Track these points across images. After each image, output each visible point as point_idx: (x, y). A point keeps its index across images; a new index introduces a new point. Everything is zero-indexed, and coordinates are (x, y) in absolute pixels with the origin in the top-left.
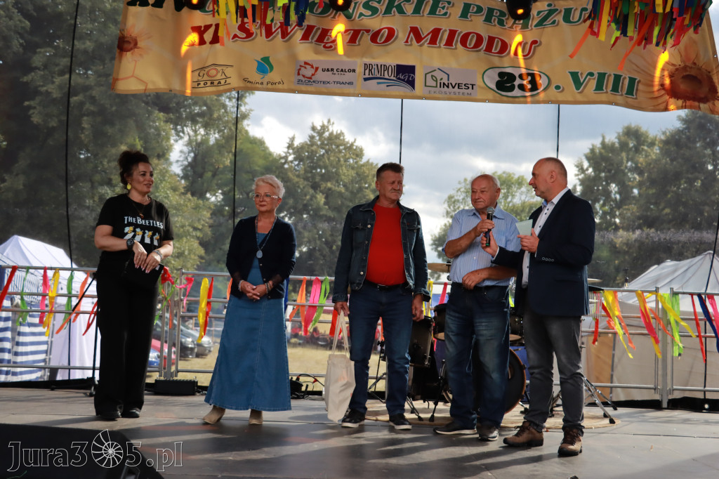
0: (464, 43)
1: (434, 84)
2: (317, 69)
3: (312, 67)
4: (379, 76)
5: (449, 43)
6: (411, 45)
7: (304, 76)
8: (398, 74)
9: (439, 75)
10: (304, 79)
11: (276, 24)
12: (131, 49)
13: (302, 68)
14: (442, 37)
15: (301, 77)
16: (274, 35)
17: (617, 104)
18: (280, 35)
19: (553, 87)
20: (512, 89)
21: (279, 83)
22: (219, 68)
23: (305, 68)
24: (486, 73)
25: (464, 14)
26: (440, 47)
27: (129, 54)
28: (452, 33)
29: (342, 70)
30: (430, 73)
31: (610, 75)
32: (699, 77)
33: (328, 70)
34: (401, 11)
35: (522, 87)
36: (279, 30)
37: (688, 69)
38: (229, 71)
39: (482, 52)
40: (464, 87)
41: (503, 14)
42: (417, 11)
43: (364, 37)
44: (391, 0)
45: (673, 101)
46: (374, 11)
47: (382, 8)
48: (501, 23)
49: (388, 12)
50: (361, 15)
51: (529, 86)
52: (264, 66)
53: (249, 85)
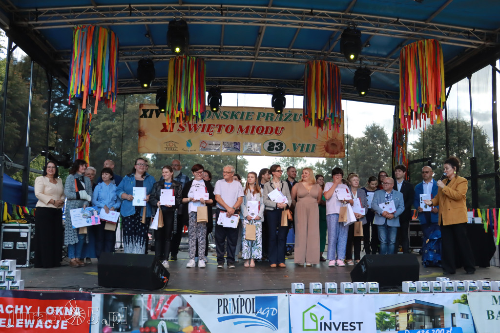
0: (257, 132)
2: (207, 144)
3: (205, 143)
4: (228, 146)
5: (252, 132)
6: (239, 134)
7: (203, 147)
8: (234, 145)
11: (192, 125)
14: (250, 130)
16: (192, 130)
17: (307, 156)
18: (194, 130)
19: (287, 149)
20: (273, 150)
21: (194, 151)
22: (174, 143)
23: (203, 143)
24: (265, 144)
25: (258, 119)
26: (248, 134)
27: (142, 137)
28: (254, 127)
30: (245, 145)
31: (306, 145)
32: (336, 144)
33: (211, 144)
34: (236, 118)
35: (277, 149)
36: (194, 128)
37: (333, 141)
38: (177, 145)
39: (264, 134)
41: (272, 115)
42: (242, 118)
43: (224, 129)
44: (233, 113)
45: (327, 153)
46: (227, 117)
47: (230, 116)
48: (272, 119)
49: (232, 118)
50: (222, 117)
51: (279, 148)
52: (189, 143)
53: (184, 152)
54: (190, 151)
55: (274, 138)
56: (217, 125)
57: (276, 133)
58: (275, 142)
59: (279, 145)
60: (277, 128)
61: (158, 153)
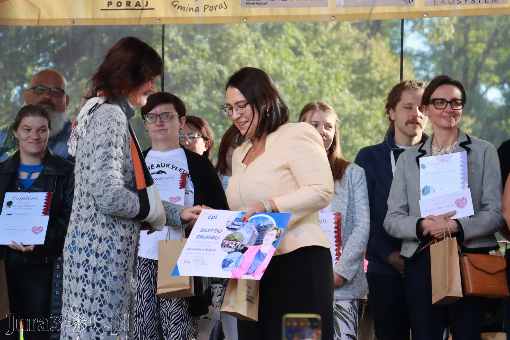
53: (180, 14)
54: (201, 9)
61: (76, 24)
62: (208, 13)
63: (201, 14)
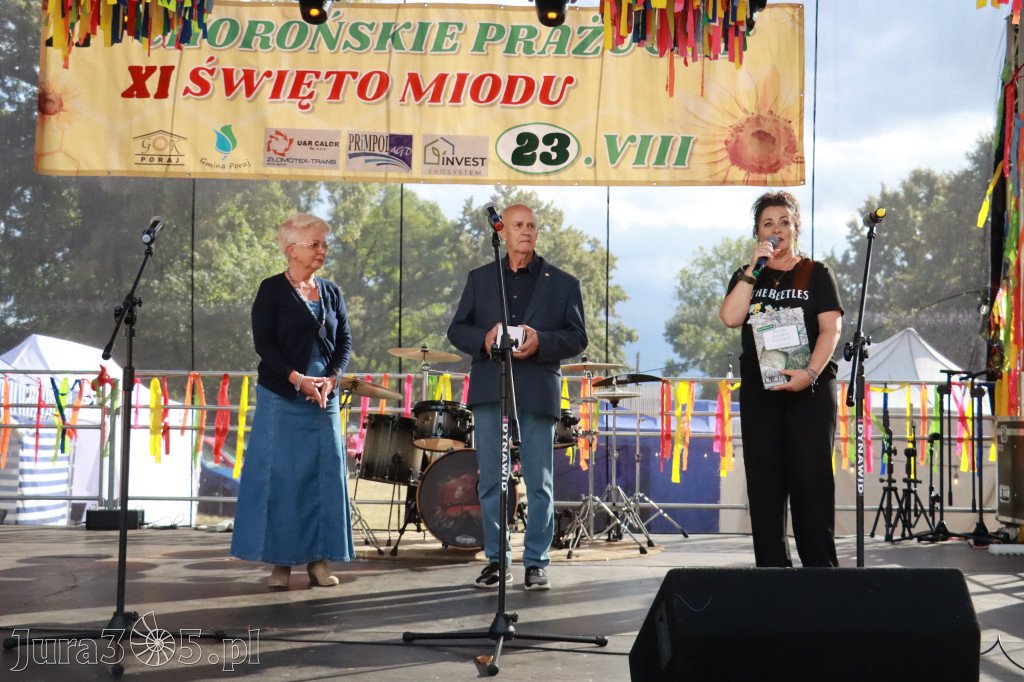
0: (475, 95)
1: (435, 159)
2: (291, 141)
3: (286, 139)
4: (367, 151)
5: (456, 98)
6: (408, 104)
7: (275, 151)
8: (391, 146)
9: (442, 147)
10: (275, 156)
11: (238, 72)
12: (56, 112)
13: (273, 140)
14: (447, 88)
15: (271, 154)
16: (236, 90)
17: (659, 184)
18: (244, 92)
19: (583, 158)
20: (530, 161)
21: (245, 165)
22: (170, 138)
23: (277, 139)
24: (502, 139)
25: (478, 47)
26: (444, 105)
27: (53, 118)
28: (462, 78)
29: (322, 144)
30: (431, 144)
31: (656, 138)
32: (773, 134)
33: (305, 143)
34: (398, 46)
35: (546, 159)
36: (243, 83)
37: (762, 121)
38: (180, 145)
39: (499, 105)
40: (472, 163)
41: (532, 32)
42: (418, 45)
43: (350, 87)
44: (387, 26)
45: (735, 169)
46: (364, 42)
47: (374, 38)
48: (528, 49)
49: (381, 46)
50: (347, 44)
51: (554, 156)
52: (226, 140)
53: (208, 169)
54: (227, 166)
55: (536, 119)
56: (328, 74)
57: (544, 98)
58: (540, 133)
59: (556, 142)
60: (548, 81)
61: (112, 175)
62: (233, 170)
63: (227, 170)
